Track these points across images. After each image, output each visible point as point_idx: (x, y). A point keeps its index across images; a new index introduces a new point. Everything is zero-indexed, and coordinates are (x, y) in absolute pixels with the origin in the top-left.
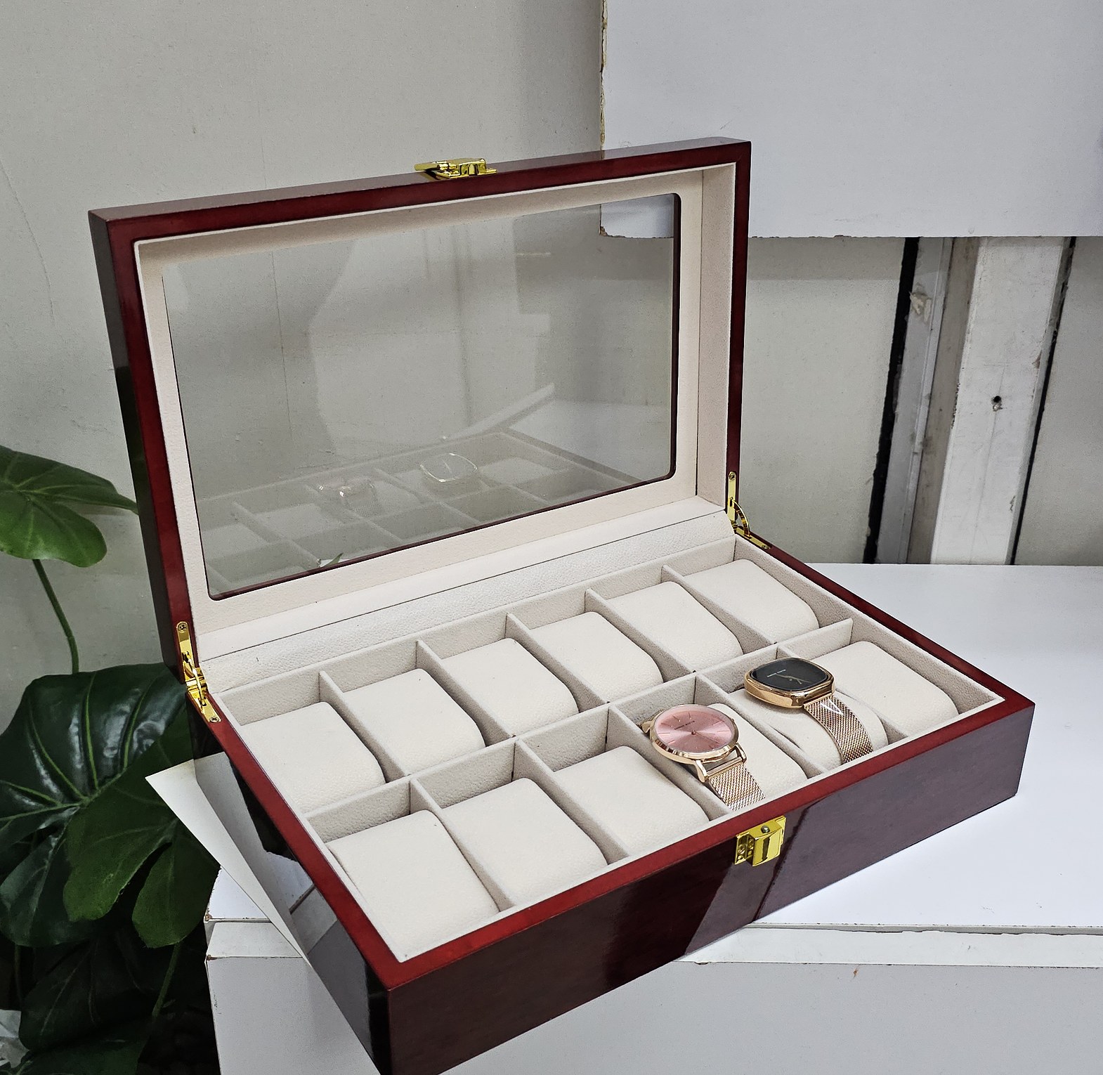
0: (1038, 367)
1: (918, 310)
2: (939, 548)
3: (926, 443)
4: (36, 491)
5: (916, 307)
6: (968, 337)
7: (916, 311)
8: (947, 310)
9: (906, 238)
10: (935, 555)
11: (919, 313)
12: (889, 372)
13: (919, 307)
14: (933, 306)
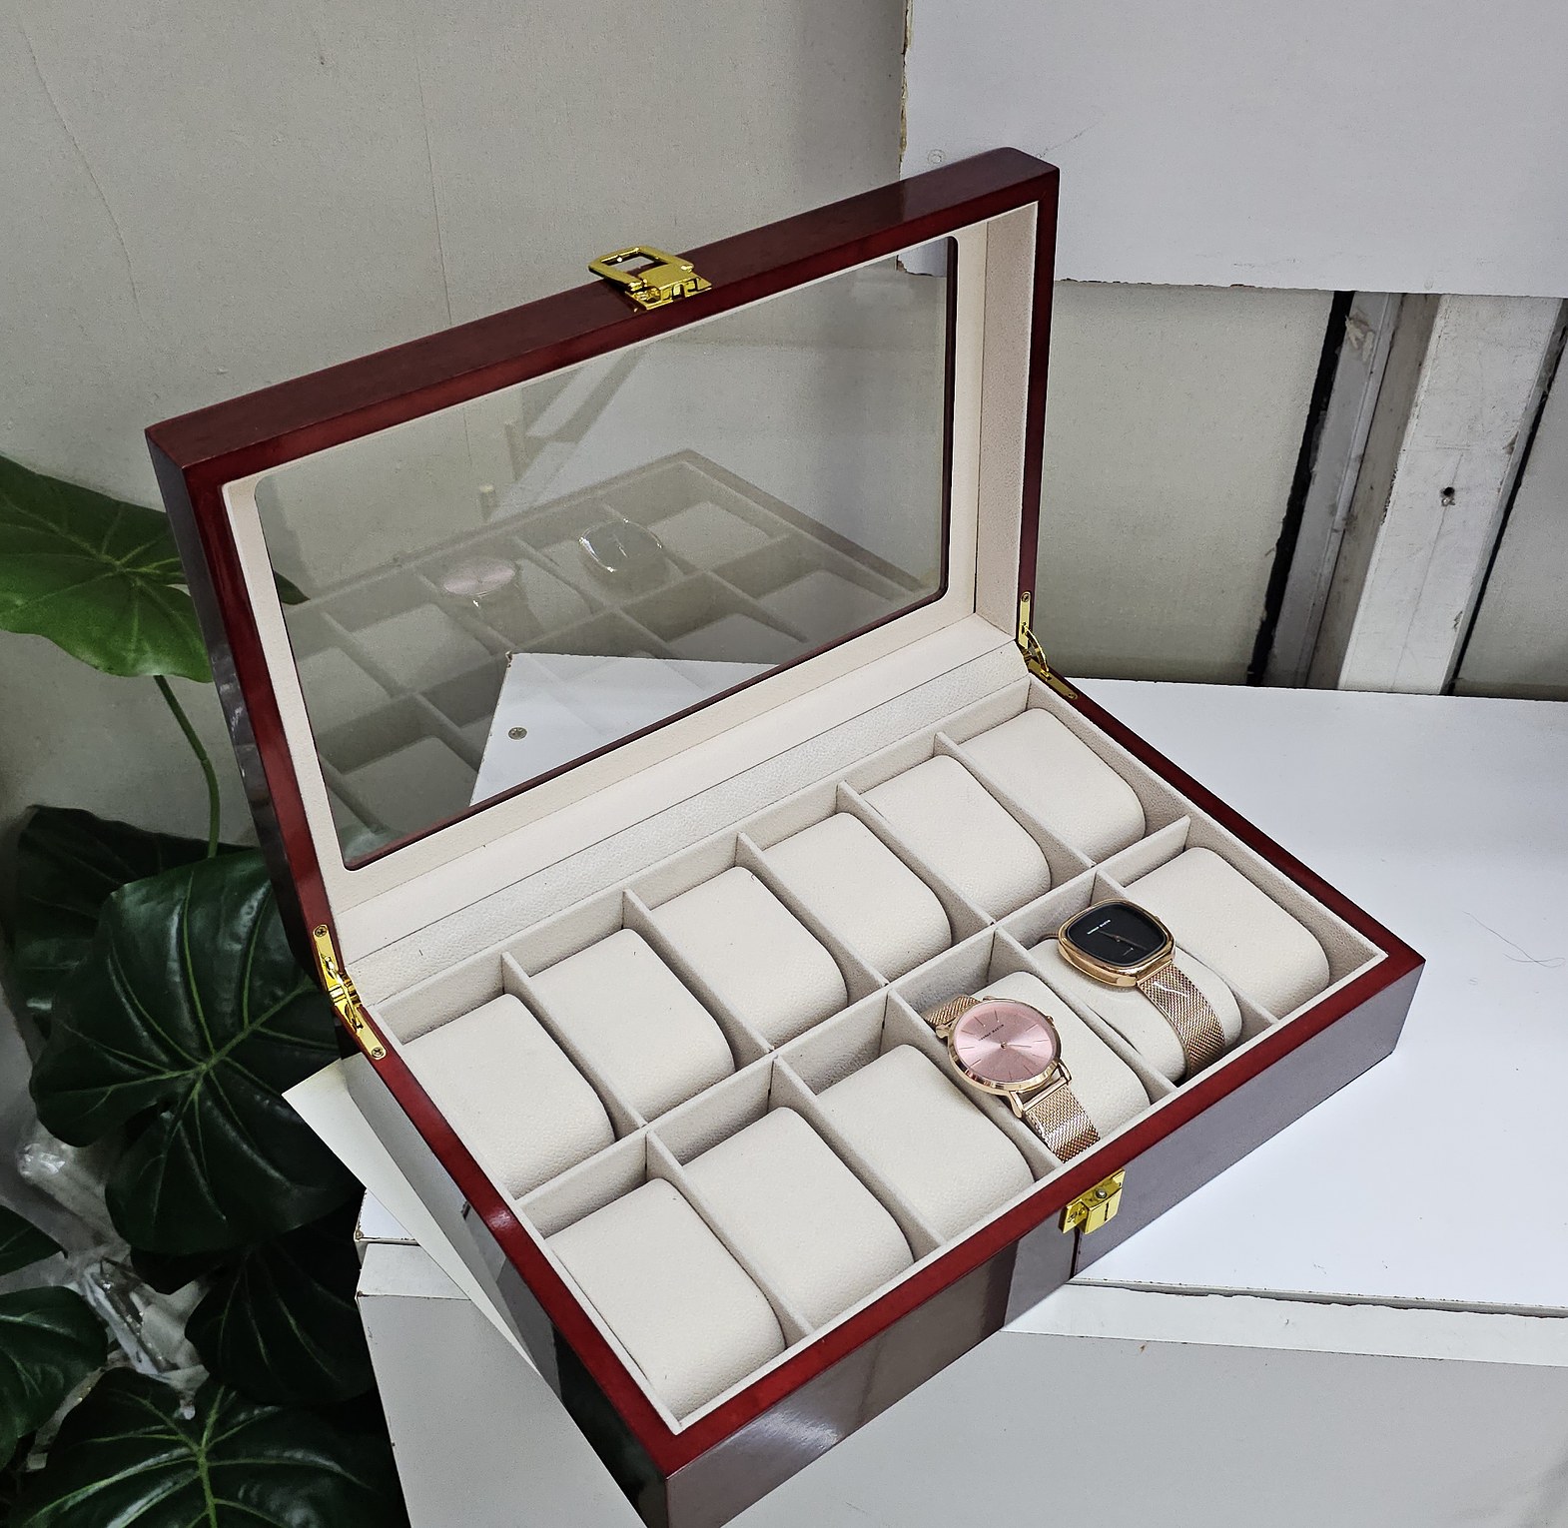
0: (1511, 453)
1: (1354, 341)
2: (1352, 669)
3: (1350, 518)
4: (144, 570)
5: (1353, 339)
6: (1415, 411)
7: (1351, 343)
8: (1395, 349)
9: (1336, 292)
10: (1345, 677)
11: (1356, 346)
12: (1309, 416)
13: (1357, 339)
14: (1376, 341)
